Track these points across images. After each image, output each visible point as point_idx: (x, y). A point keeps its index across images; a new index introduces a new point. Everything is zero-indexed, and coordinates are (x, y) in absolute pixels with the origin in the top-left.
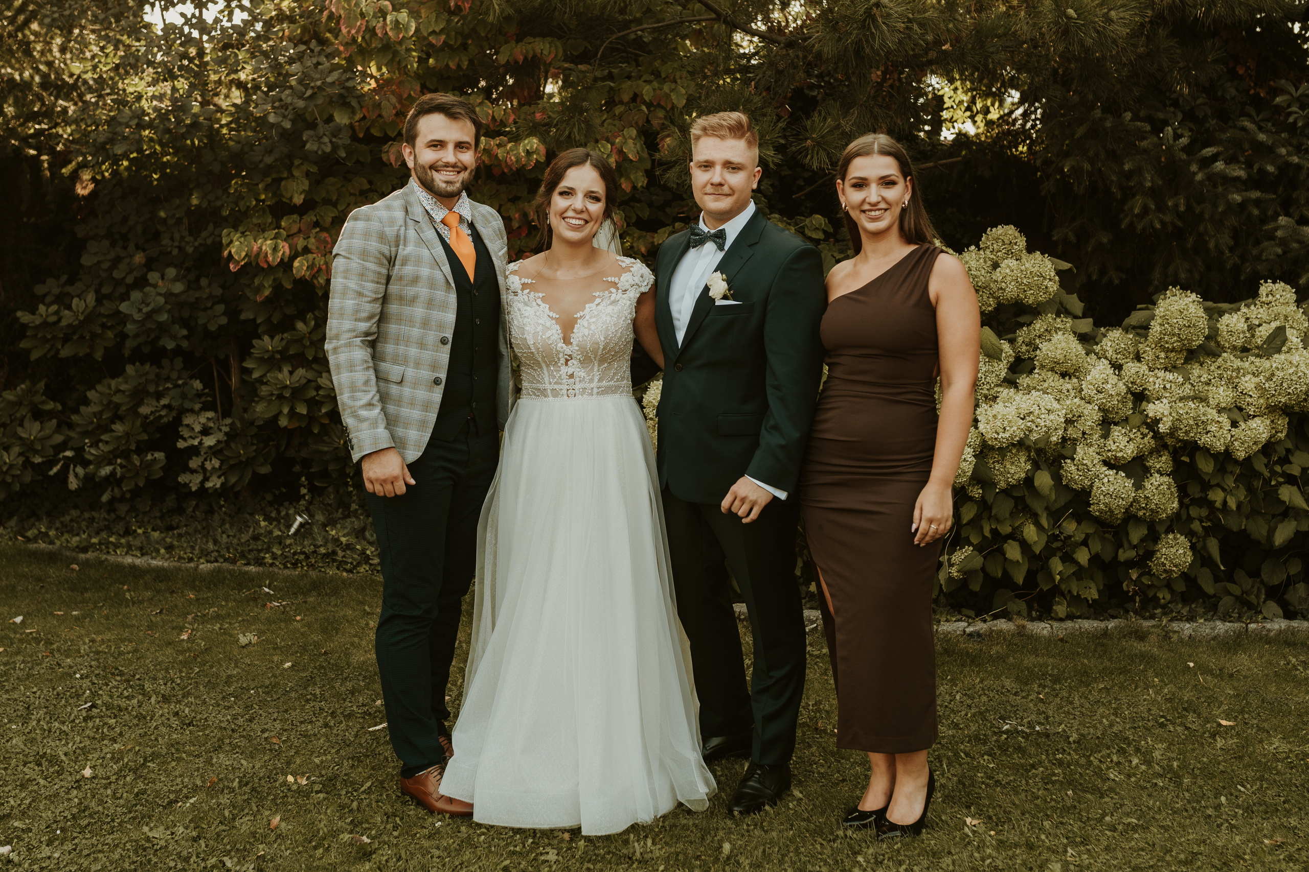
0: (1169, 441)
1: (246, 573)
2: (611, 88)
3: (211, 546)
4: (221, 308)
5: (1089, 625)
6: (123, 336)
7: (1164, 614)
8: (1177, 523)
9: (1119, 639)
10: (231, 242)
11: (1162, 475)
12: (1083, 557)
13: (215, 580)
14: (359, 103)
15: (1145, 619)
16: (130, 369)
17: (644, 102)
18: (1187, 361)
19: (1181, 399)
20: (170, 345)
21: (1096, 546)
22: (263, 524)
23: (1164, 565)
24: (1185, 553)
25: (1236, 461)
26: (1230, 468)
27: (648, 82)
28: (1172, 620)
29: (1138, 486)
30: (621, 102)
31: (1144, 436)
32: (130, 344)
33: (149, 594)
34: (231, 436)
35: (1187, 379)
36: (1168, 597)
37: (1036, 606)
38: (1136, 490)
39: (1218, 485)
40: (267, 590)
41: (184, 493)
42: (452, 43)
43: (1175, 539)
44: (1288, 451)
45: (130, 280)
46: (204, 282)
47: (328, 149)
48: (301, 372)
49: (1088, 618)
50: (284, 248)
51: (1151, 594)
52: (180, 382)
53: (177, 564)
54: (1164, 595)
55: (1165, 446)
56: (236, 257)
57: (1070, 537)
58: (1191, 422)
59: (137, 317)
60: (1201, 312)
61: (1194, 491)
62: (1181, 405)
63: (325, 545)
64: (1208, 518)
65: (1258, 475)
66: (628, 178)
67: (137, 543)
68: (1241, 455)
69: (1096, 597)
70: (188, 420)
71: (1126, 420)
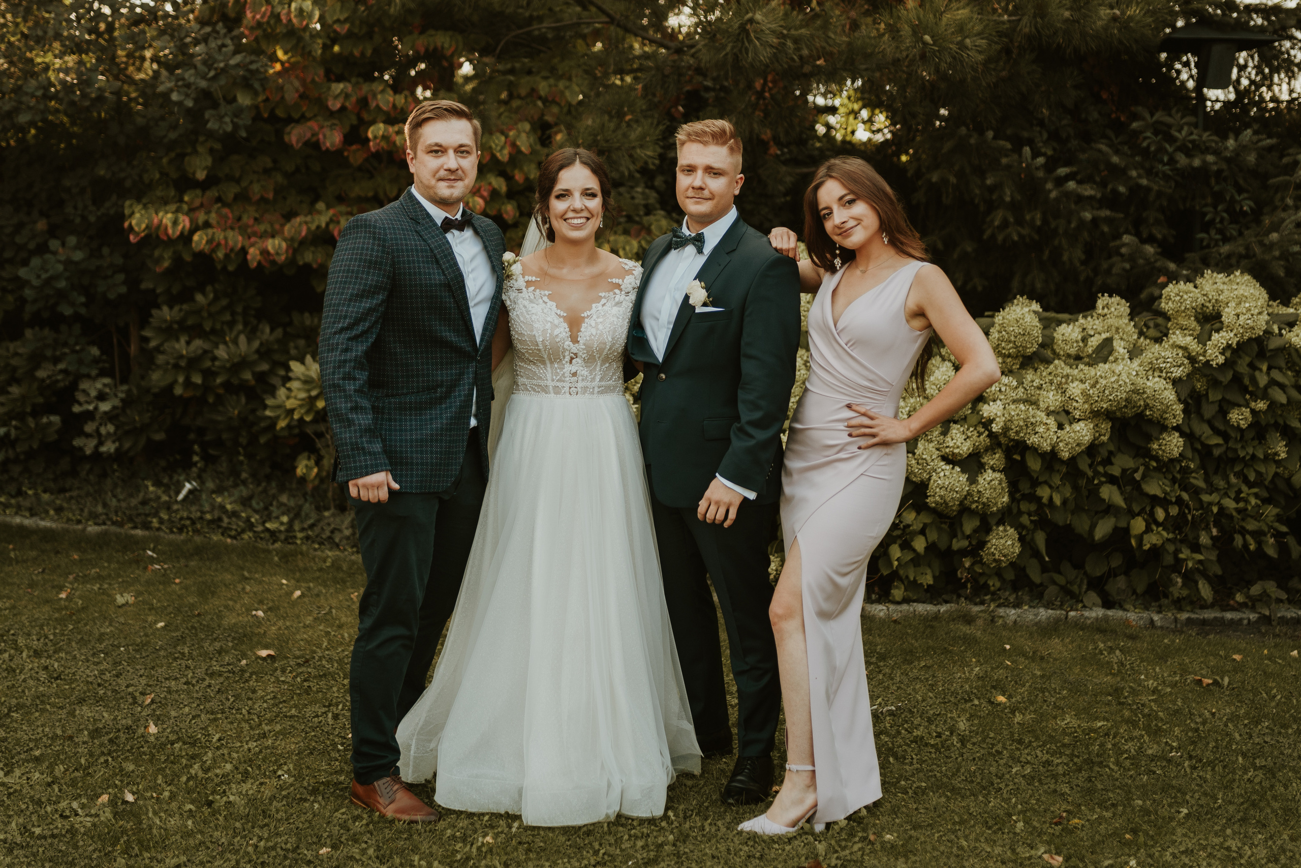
0: (1003, 440)
1: (132, 536)
2: (511, 82)
3: (100, 509)
4: (121, 277)
5: (922, 608)
6: (23, 301)
7: (993, 600)
8: (1006, 516)
9: (948, 622)
10: (133, 213)
11: (994, 471)
12: (920, 544)
13: (101, 543)
14: (262, 85)
15: (976, 604)
16: (29, 333)
17: (540, 98)
18: (1023, 366)
19: (1014, 401)
20: (67, 311)
21: (933, 536)
22: (151, 489)
23: (994, 555)
24: (1013, 544)
25: (1062, 461)
26: (1057, 467)
27: (545, 78)
28: (999, 606)
29: (972, 481)
30: (519, 97)
31: (980, 434)
32: (29, 309)
33: (34, 553)
34: (127, 403)
35: (1020, 383)
36: (998, 584)
37: (876, 589)
38: (971, 484)
39: (1046, 482)
40: (150, 553)
41: (78, 456)
42: (356, 31)
43: (1005, 531)
44: (1111, 453)
45: (32, 246)
46: (106, 251)
47: (229, 128)
48: (198, 343)
49: (924, 602)
50: (185, 222)
51: (982, 581)
52: (78, 348)
53: (66, 526)
54: (994, 583)
55: (999, 445)
56: (136, 229)
57: (908, 526)
58: (1021, 423)
59: (35, 282)
60: (1036, 322)
61: (1025, 487)
62: (1013, 407)
63: (211, 512)
64: (1037, 512)
65: (1083, 474)
66: (521, 169)
67: (27, 504)
68: (1065, 455)
69: (931, 582)
70: (84, 385)
71: (965, 419)
